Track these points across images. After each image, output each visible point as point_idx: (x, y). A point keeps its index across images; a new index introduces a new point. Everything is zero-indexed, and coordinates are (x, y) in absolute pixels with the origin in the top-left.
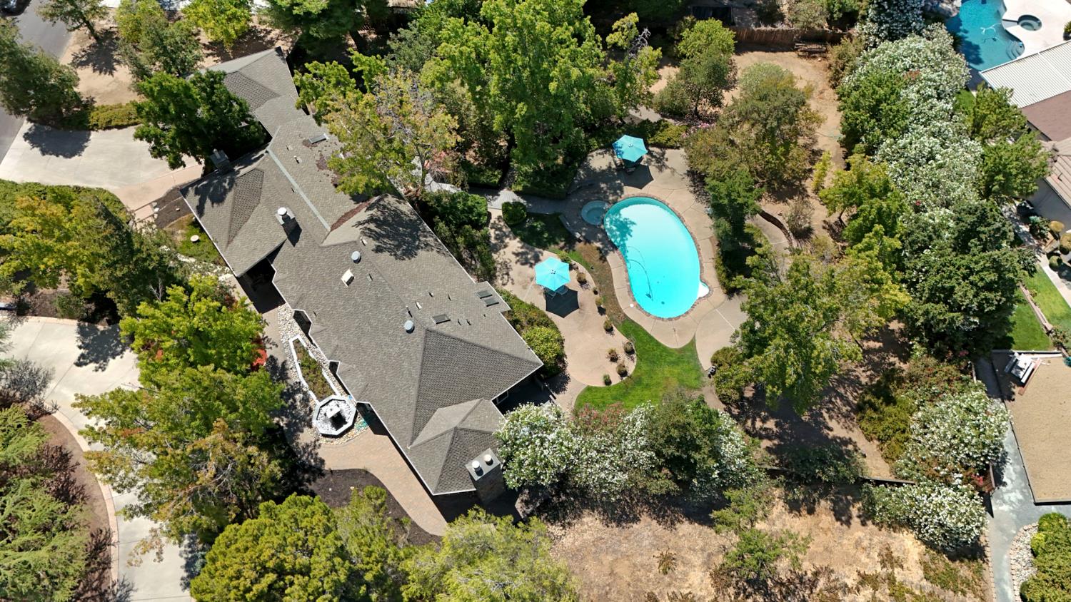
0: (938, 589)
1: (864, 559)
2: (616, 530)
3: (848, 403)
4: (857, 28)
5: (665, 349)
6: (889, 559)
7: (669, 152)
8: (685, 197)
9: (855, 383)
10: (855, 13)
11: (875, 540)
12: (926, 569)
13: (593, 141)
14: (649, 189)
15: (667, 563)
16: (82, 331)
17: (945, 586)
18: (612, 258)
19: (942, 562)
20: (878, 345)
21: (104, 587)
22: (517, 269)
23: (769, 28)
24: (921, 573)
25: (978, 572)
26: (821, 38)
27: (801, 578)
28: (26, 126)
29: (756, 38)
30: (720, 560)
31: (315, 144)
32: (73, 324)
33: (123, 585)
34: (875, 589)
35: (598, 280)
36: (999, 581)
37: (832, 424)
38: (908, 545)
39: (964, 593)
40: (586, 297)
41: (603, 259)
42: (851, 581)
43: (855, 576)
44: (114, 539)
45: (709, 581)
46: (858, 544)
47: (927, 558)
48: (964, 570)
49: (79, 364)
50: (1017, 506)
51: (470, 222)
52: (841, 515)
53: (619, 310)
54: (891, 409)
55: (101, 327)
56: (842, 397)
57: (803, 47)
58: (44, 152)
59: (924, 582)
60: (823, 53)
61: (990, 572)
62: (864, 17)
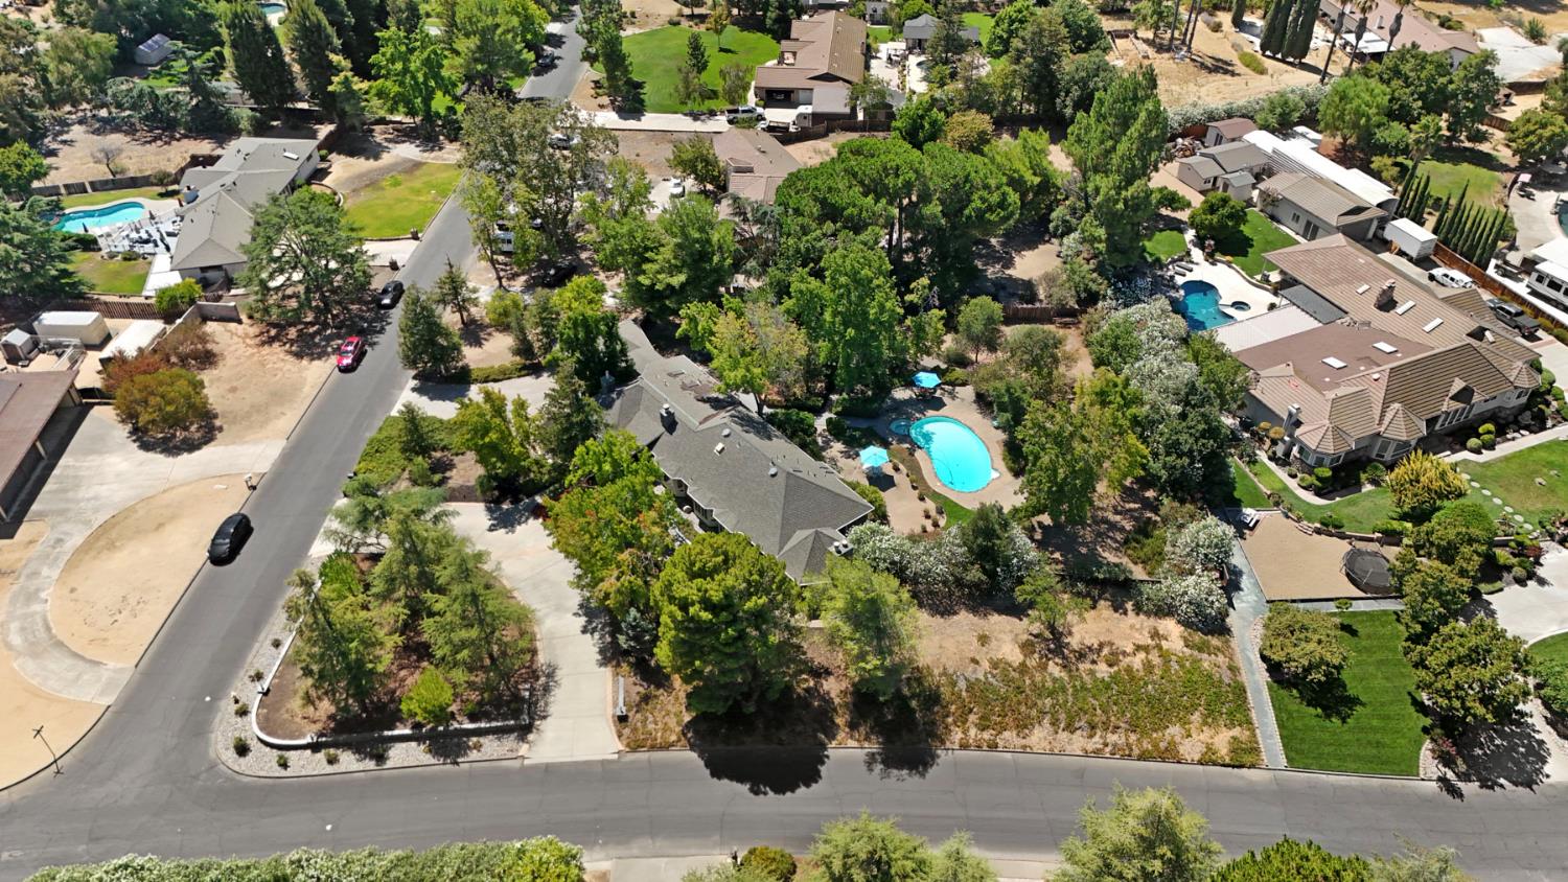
0: (1196, 653)
1: (1137, 635)
2: (942, 620)
3: (1116, 541)
4: (1100, 304)
5: (968, 511)
6: (1155, 634)
7: (958, 389)
8: (974, 416)
9: (1122, 530)
10: (1097, 293)
11: (1145, 624)
12: (1186, 640)
13: (896, 381)
14: (943, 411)
15: (984, 639)
16: (489, 510)
17: (1200, 650)
18: (918, 454)
19: (1198, 637)
20: (1137, 506)
21: (534, 667)
22: (842, 462)
23: (1030, 306)
24: (1182, 643)
25: (1227, 641)
26: (1072, 313)
27: (1089, 648)
28: (413, 383)
29: (1021, 314)
30: (1025, 637)
31: (676, 375)
32: (481, 506)
33: (549, 666)
34: (1147, 653)
35: (908, 468)
36: (1243, 650)
37: (1106, 555)
38: (1171, 627)
39: (1216, 655)
40: (901, 479)
41: (912, 454)
42: (1129, 649)
43: (1132, 646)
44: (538, 637)
45: (1018, 650)
46: (1132, 627)
47: (1186, 634)
48: (1215, 641)
49: (490, 530)
50: (1254, 604)
51: (803, 431)
52: (1118, 607)
53: (929, 487)
54: (1150, 540)
55: (505, 506)
56: (1111, 538)
57: (1058, 320)
58: (432, 399)
59: (1185, 649)
60: (1076, 324)
61: (1234, 643)
62: (1104, 297)
